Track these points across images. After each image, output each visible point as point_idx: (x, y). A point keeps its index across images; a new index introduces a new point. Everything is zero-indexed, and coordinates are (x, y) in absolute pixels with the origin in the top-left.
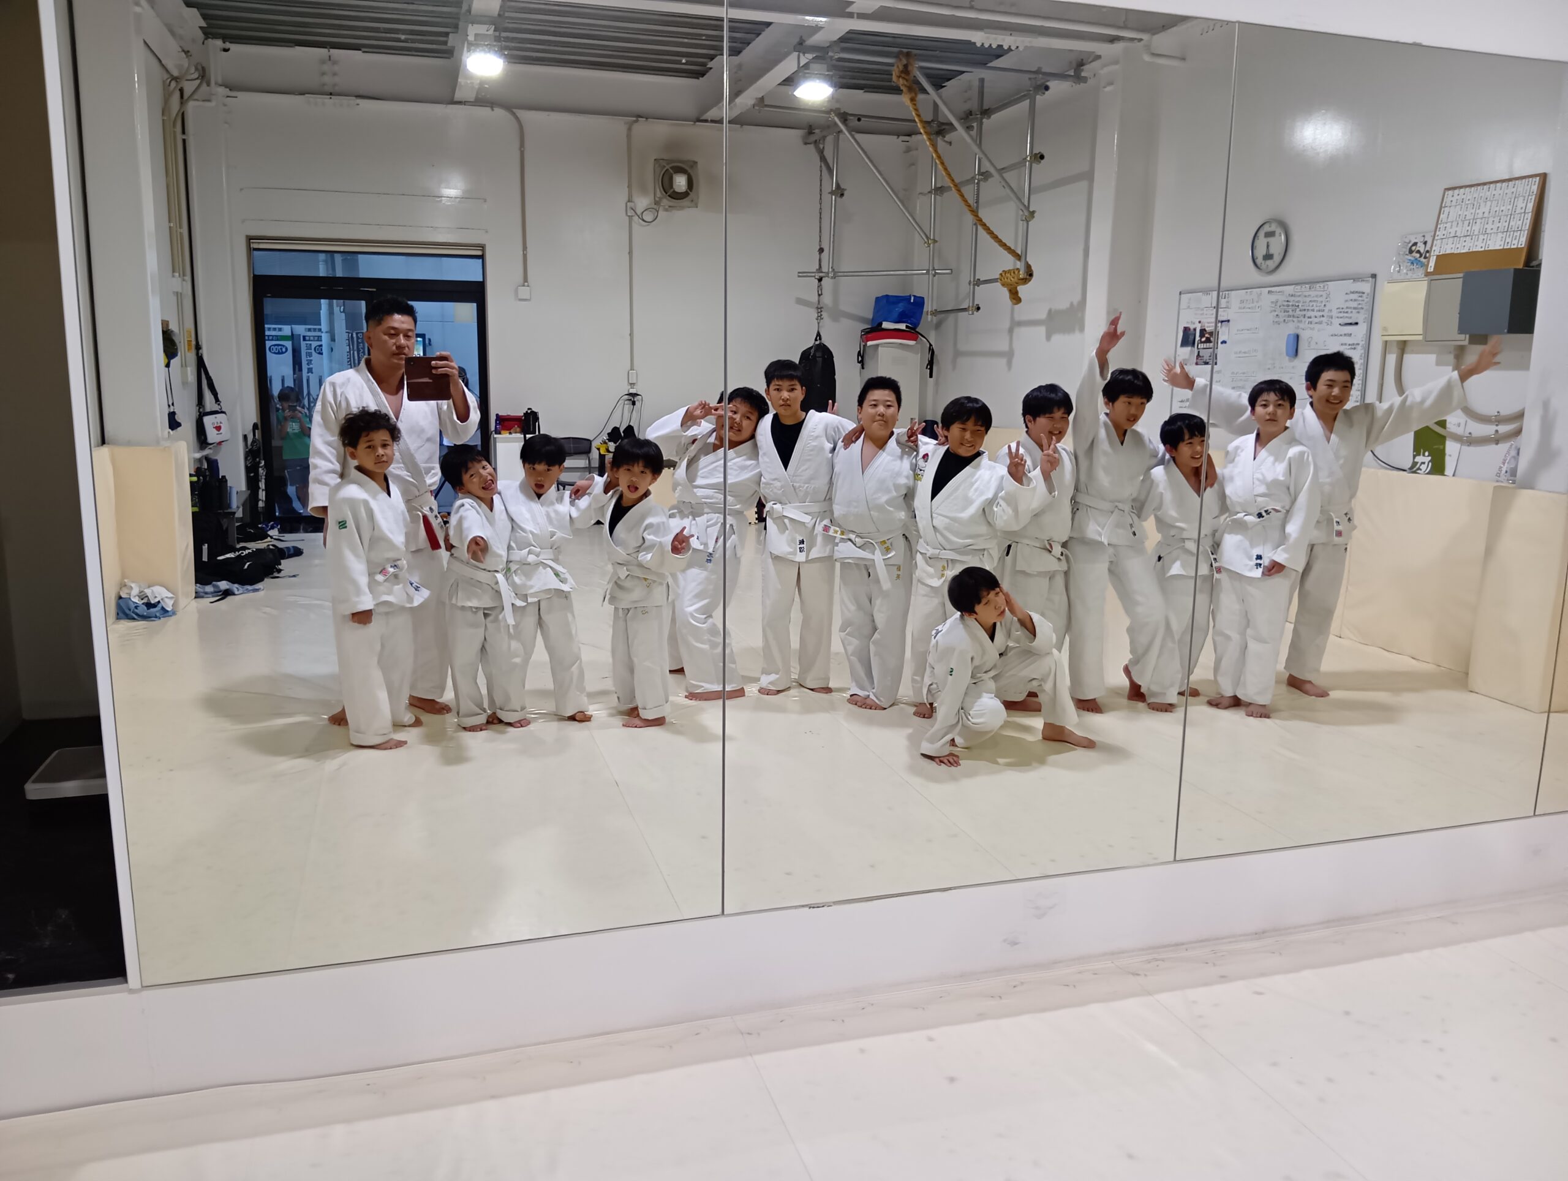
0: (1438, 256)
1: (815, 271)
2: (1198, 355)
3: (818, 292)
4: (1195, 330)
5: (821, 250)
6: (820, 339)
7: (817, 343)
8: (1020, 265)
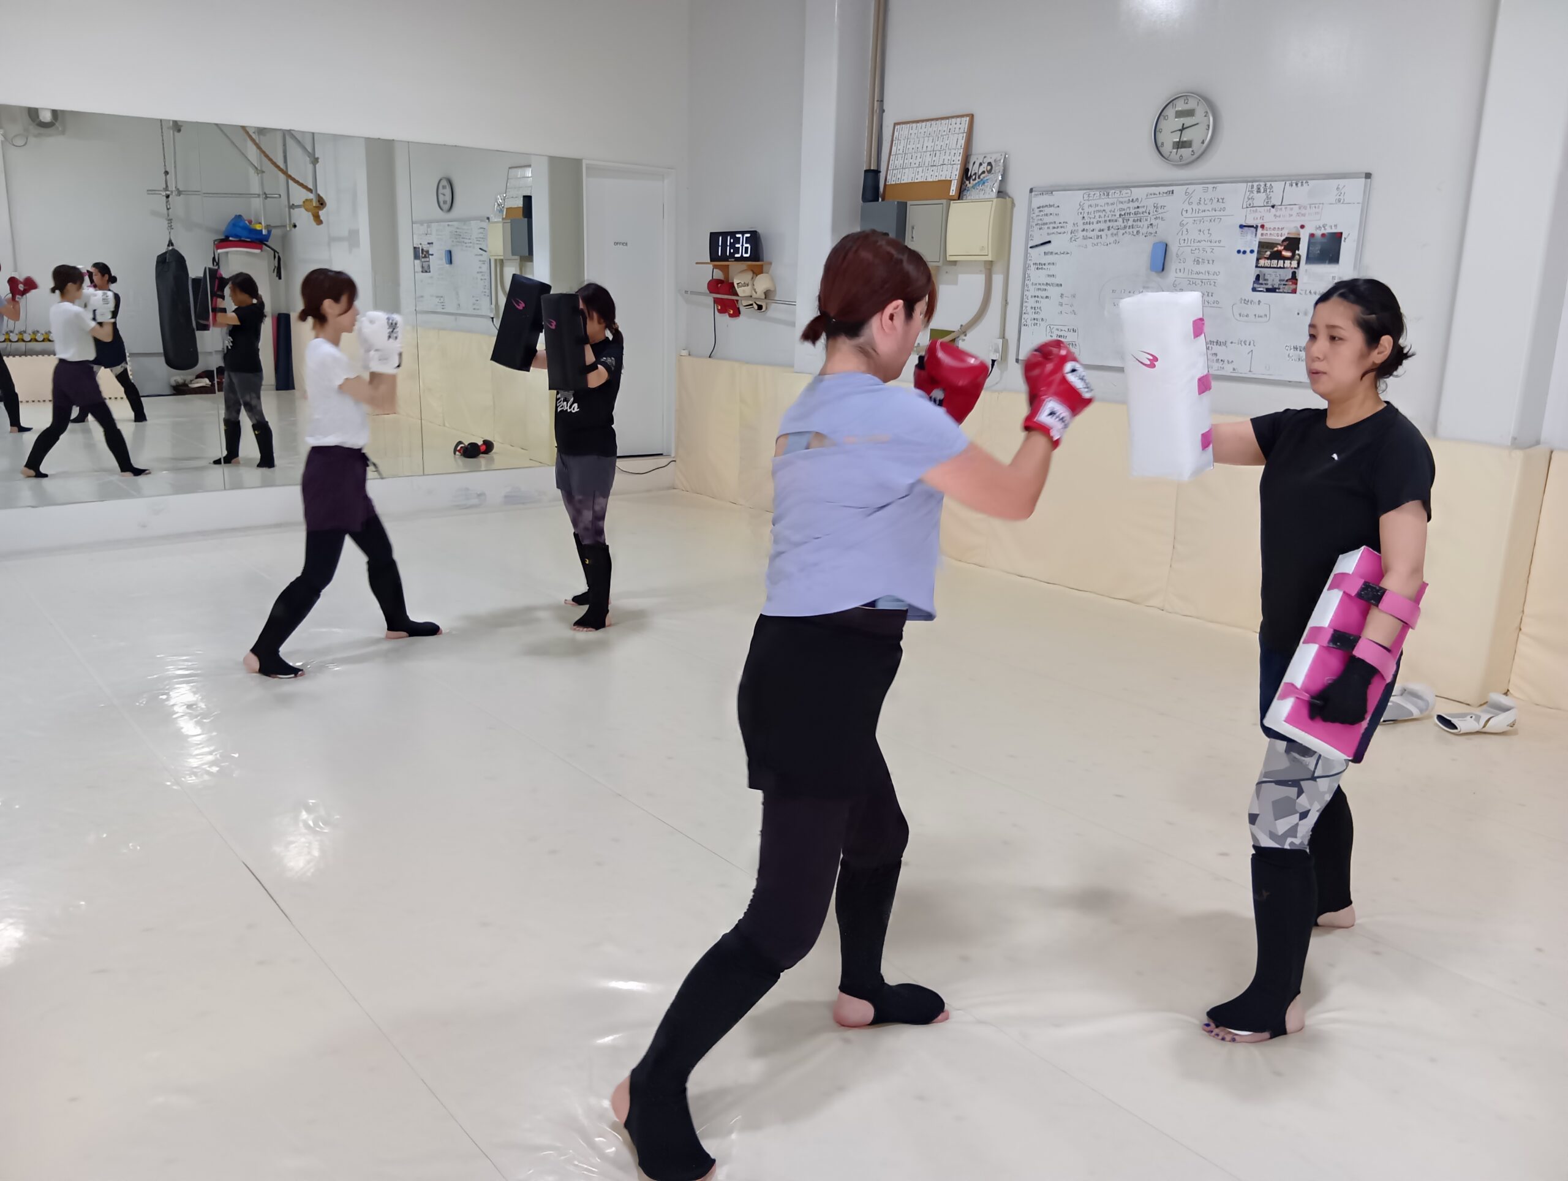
0: (507, 209)
1: (162, 189)
2: (423, 267)
3: (167, 206)
4: (419, 248)
5: (166, 173)
6: (172, 245)
7: (171, 248)
8: (311, 196)
